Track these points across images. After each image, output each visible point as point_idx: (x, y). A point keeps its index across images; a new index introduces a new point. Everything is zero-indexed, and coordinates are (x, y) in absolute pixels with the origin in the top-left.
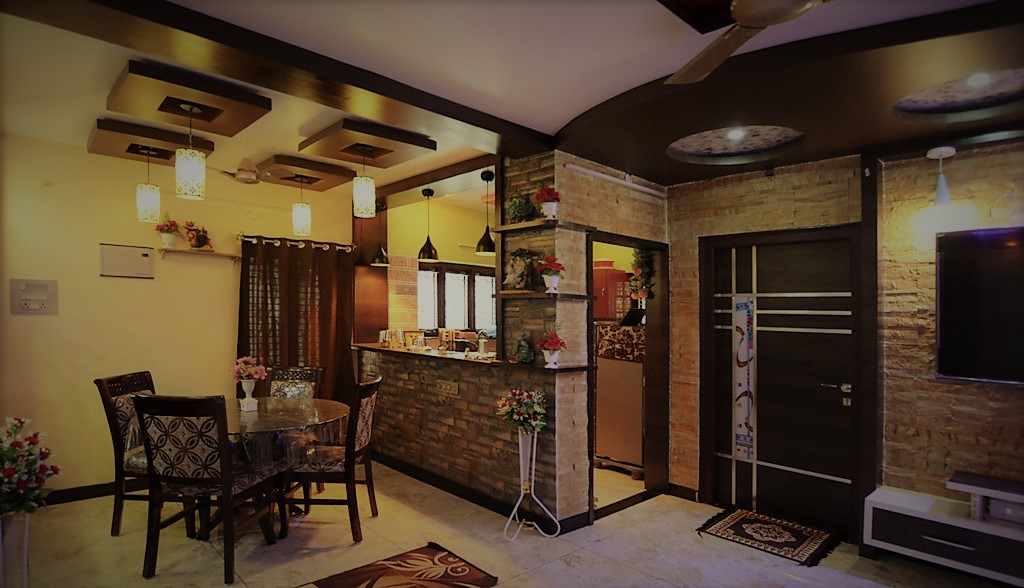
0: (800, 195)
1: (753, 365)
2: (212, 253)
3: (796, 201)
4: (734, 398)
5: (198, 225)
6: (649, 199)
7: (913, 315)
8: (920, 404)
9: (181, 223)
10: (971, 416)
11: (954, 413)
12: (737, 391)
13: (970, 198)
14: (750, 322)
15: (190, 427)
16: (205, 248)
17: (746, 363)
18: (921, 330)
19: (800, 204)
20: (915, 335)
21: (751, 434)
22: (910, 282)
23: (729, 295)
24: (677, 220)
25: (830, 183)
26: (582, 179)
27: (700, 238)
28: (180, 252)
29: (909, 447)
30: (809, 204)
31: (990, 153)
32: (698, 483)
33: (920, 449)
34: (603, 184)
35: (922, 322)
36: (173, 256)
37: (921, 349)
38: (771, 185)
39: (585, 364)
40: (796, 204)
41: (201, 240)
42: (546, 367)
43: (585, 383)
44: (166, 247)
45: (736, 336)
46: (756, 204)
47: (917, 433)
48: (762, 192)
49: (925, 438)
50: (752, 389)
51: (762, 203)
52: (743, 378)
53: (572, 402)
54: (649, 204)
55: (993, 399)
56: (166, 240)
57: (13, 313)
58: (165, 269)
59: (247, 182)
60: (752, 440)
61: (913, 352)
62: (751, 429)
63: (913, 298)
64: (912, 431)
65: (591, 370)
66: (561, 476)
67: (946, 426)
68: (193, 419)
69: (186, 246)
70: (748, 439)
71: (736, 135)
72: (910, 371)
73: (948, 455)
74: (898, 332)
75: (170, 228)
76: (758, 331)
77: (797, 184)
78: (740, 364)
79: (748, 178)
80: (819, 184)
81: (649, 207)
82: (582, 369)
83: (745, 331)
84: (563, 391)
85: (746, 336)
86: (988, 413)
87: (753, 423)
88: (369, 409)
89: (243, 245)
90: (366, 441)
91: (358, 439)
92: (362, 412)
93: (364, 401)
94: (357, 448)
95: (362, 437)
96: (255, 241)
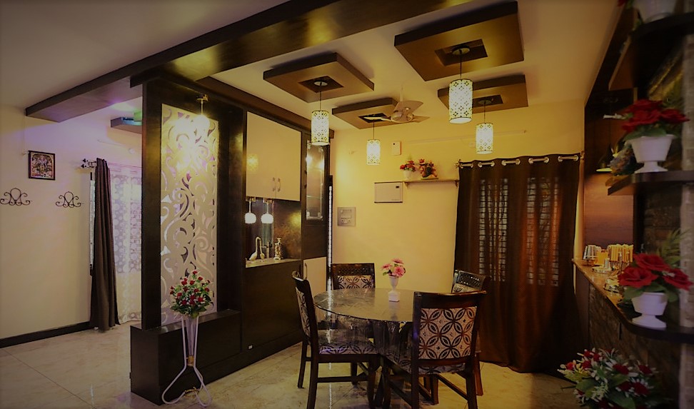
2: (437, 181)
5: (427, 161)
9: (416, 160)
16: (429, 177)
36: (413, 185)
41: (429, 171)
42: (636, 321)
44: (406, 180)
56: (406, 176)
57: (339, 225)
58: (408, 194)
69: (419, 177)
75: (409, 166)
88: (442, 321)
89: (460, 170)
90: (444, 353)
91: (425, 347)
92: (428, 321)
93: (430, 312)
94: (425, 356)
95: (434, 348)
96: (472, 166)
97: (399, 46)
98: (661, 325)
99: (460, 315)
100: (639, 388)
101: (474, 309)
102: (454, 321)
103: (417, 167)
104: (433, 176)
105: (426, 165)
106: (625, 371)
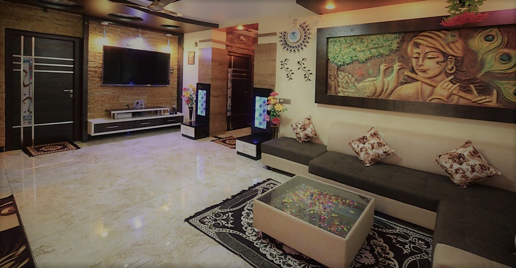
0: (58, 22)
1: (32, 86)
3: (57, 24)
4: (22, 100)
7: (94, 68)
8: (96, 93)
10: (107, 95)
11: (104, 94)
12: (24, 97)
14: (31, 68)
17: (28, 85)
18: (96, 72)
19: (58, 26)
20: (94, 73)
21: (31, 114)
22: (93, 58)
23: (20, 56)
25: (70, 21)
27: (6, 28)
29: (93, 106)
30: (61, 27)
33: (96, 106)
35: (96, 70)
37: (96, 77)
38: (46, 15)
45: (23, 74)
46: (39, 21)
47: (95, 102)
48: (42, 17)
49: (96, 102)
50: (32, 95)
51: (41, 21)
52: (27, 92)
60: (31, 117)
61: (94, 78)
62: (31, 112)
63: (94, 63)
64: (93, 101)
67: (102, 98)
70: (29, 117)
72: (93, 84)
73: (102, 106)
76: (35, 72)
77: (57, 18)
78: (25, 86)
79: (35, 9)
80: (65, 21)
83: (28, 72)
85: (28, 74)
86: (112, 93)
87: (32, 109)
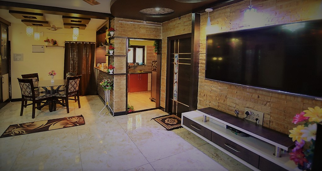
0: (185, 24)
1: (177, 73)
2: (58, 46)
3: (184, 26)
4: (174, 83)
5: (54, 40)
6: (154, 27)
8: (205, 87)
9: (50, 39)
10: (215, 91)
11: (212, 90)
12: (175, 81)
13: (217, 24)
14: (177, 62)
15: (26, 85)
16: (55, 45)
17: (176, 73)
21: (177, 94)
23: (174, 54)
24: (164, 32)
26: (125, 24)
27: (168, 37)
28: (51, 46)
29: (202, 99)
30: (187, 27)
31: (223, 9)
32: (165, 106)
33: (205, 101)
34: (134, 25)
36: (49, 47)
38: (180, 22)
39: (125, 73)
40: (185, 27)
41: (55, 43)
42: (110, 73)
43: (125, 78)
44: (46, 45)
45: (175, 65)
47: (204, 95)
48: (178, 24)
49: (206, 97)
50: (177, 81)
51: (178, 27)
52: (176, 78)
53: (120, 83)
54: (154, 28)
55: (220, 86)
56: (46, 44)
57: (14, 61)
58: (47, 50)
59: (53, 30)
63: (205, 55)
65: (127, 74)
66: (115, 102)
67: (210, 94)
68: (26, 83)
69: (52, 45)
71: (158, 9)
73: (210, 103)
74: (202, 65)
75: (48, 41)
76: (179, 64)
77: (185, 21)
79: (176, 20)
81: (154, 29)
82: (125, 74)
84: (116, 80)
85: (177, 66)
86: (219, 90)
87: (177, 91)
88: (73, 83)
89: (65, 44)
90: (74, 90)
91: (70, 90)
92: (71, 83)
93: (71, 81)
94: (69, 92)
95: (71, 89)
96: (69, 43)
97: (64, 18)
98: (112, 73)
99: (77, 81)
100: (110, 82)
101: (79, 79)
102: (76, 82)
103: (51, 41)
104: (57, 45)
105: (54, 41)
106: (108, 81)
